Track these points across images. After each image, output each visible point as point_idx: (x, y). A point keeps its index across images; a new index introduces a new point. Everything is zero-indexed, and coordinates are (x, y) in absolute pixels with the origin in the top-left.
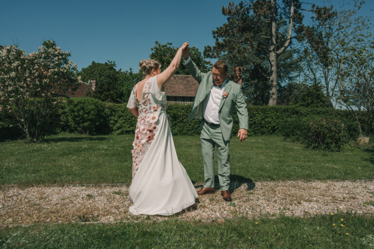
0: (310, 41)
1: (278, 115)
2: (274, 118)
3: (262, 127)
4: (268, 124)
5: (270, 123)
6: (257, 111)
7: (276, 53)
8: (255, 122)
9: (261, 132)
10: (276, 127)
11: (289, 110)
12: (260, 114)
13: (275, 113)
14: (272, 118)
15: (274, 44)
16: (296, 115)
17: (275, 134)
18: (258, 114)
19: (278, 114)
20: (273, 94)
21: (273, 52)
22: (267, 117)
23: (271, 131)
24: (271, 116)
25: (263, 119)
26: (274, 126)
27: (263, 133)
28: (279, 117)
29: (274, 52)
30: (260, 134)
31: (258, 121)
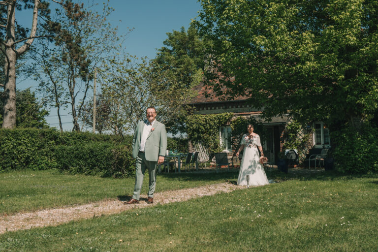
0: (70, 48)
1: (33, 142)
2: (29, 145)
3: (13, 158)
4: (21, 153)
5: (24, 152)
6: (7, 135)
7: (15, 51)
8: (4, 151)
9: (12, 166)
10: (31, 158)
11: (46, 134)
12: (11, 140)
13: (30, 138)
14: (27, 146)
15: (13, 38)
16: (53, 141)
17: (28, 168)
18: (8, 139)
19: (33, 139)
20: (10, 110)
21: (11, 48)
22: (20, 144)
23: (24, 164)
24: (25, 143)
25: (14, 147)
26: (29, 157)
27: (13, 167)
28: (34, 143)
29: (13, 49)
30: (11, 170)
31: (8, 149)
